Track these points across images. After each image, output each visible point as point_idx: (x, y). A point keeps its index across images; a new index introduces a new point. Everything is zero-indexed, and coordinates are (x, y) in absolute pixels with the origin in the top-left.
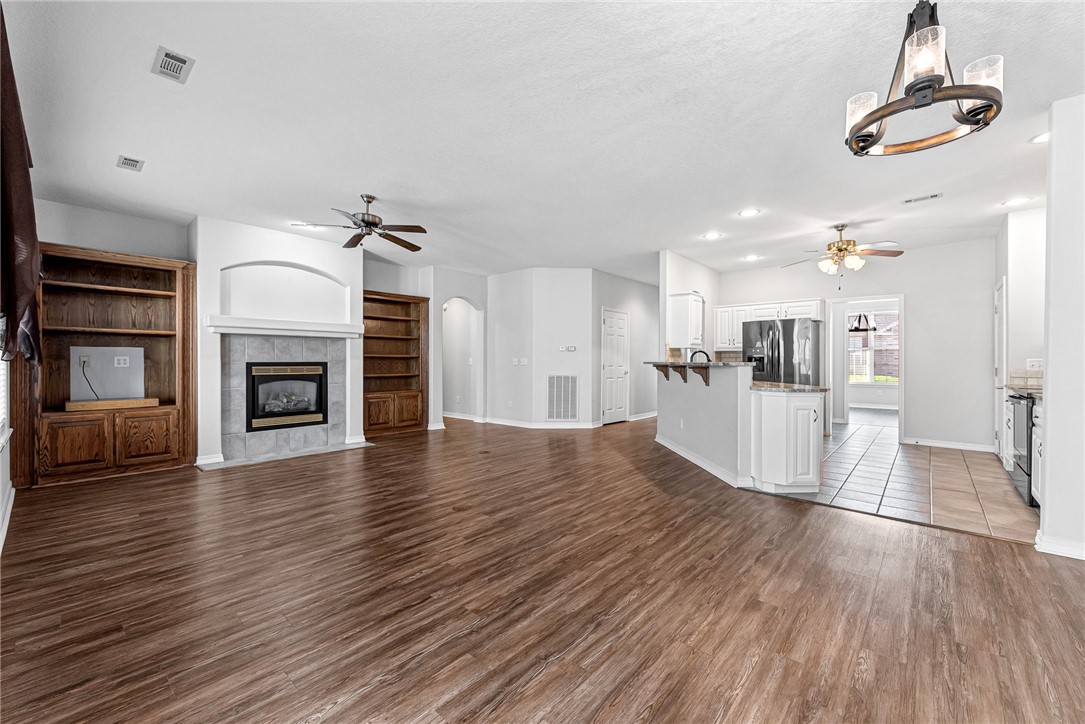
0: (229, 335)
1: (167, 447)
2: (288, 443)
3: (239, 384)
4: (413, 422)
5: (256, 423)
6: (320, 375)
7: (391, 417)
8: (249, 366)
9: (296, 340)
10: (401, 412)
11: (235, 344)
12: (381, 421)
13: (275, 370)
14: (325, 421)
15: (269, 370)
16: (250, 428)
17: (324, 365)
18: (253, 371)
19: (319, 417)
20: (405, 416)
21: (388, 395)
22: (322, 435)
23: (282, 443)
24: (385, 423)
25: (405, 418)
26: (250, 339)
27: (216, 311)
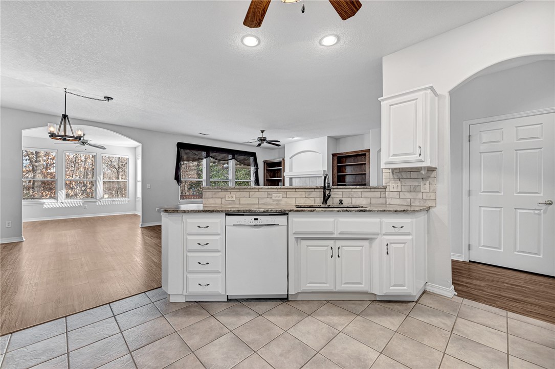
9: (308, 179)
26: (297, 179)
27: (288, 171)
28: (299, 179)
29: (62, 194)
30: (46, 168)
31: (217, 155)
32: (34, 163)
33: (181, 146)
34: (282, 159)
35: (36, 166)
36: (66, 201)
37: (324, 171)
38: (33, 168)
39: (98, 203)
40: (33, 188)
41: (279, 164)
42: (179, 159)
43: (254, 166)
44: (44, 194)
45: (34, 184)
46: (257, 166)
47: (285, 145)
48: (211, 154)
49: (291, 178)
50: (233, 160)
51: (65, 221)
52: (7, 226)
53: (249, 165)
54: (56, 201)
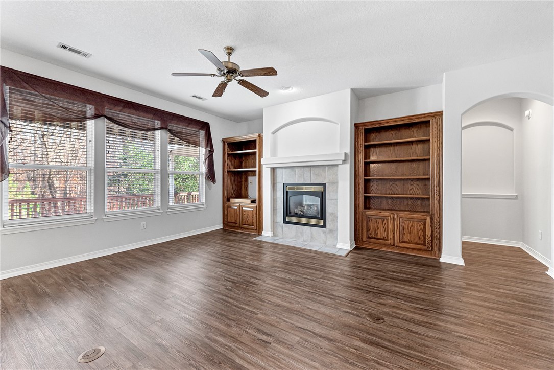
0: (276, 168)
1: (253, 223)
2: (303, 236)
3: (280, 195)
4: (419, 247)
5: (288, 219)
6: (322, 192)
8: (285, 185)
9: (307, 169)
10: (402, 232)
11: (279, 173)
12: (379, 236)
14: (324, 226)
16: (285, 222)
17: (324, 185)
18: (287, 188)
19: (321, 222)
20: (407, 238)
21: (387, 214)
22: (323, 236)
23: (299, 234)
24: (383, 239)
25: (407, 240)
26: (285, 170)
27: (269, 156)
28: (289, 170)
31: (125, 116)
34: (257, 136)
37: (346, 154)
41: (251, 144)
43: (206, 147)
46: (212, 147)
47: (263, 109)
49: (273, 168)
50: (164, 132)
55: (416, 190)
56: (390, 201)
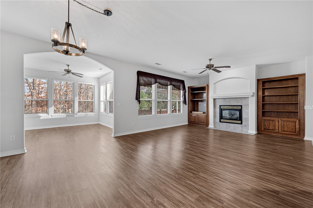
0: (216, 99)
1: (204, 122)
2: (230, 127)
3: (218, 110)
4: (292, 133)
5: (222, 120)
6: (240, 109)
7: (277, 128)
8: (220, 106)
9: (232, 99)
10: (283, 127)
11: (217, 101)
12: (270, 129)
13: (227, 107)
14: (241, 123)
15: (225, 107)
16: (220, 121)
17: (241, 106)
18: (221, 107)
20: (286, 129)
21: (275, 119)
22: (241, 128)
24: (273, 130)
26: (220, 99)
28: (222, 100)
29: (51, 109)
30: (39, 94)
31: (162, 82)
32: (32, 90)
33: (140, 74)
34: (206, 85)
35: (33, 92)
36: (54, 115)
37: (253, 93)
38: (32, 93)
39: (75, 116)
40: (32, 105)
41: (203, 89)
42: (139, 84)
43: (183, 90)
44: (38, 109)
45: (32, 102)
48: (158, 80)
49: (214, 99)
50: (171, 86)
51: (54, 129)
52: (11, 140)
53: (179, 89)
54: (48, 115)
55: (291, 109)
56: (276, 113)
